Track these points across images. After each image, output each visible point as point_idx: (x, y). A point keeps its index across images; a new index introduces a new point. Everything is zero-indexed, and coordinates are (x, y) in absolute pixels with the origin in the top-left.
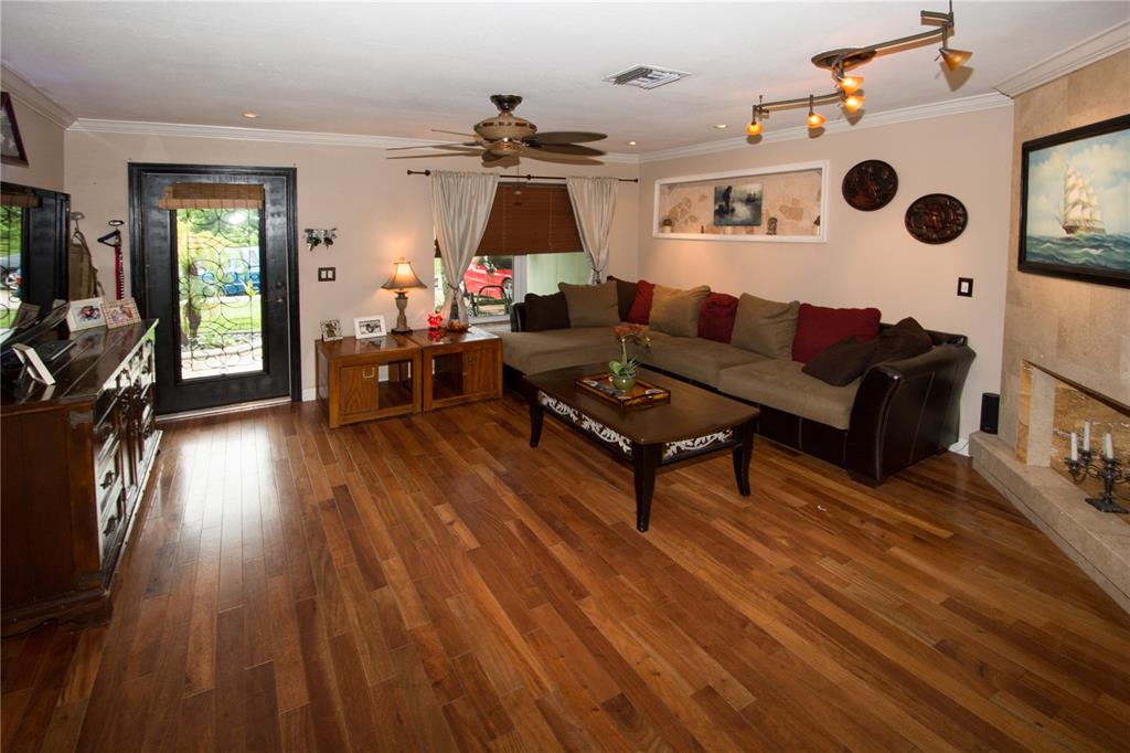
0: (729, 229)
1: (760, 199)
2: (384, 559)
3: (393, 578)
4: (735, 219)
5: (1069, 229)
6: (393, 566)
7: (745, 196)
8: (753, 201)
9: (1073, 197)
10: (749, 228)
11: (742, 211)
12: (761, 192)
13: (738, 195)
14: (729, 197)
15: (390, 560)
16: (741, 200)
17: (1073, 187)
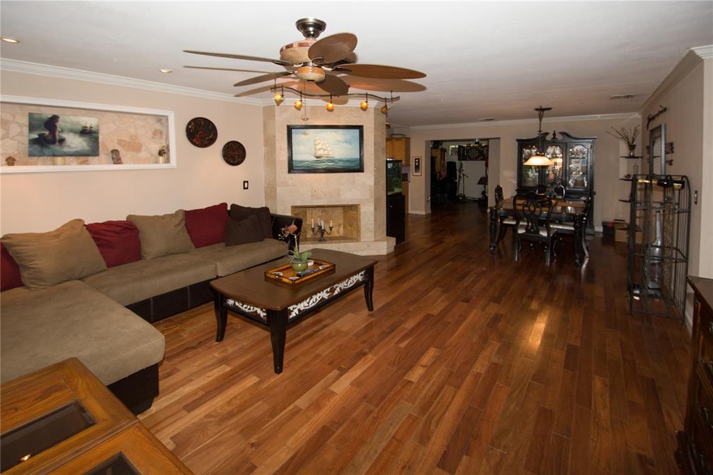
0: (59, 159)
1: (97, 132)
2: (481, 374)
3: (486, 363)
4: (66, 150)
5: (317, 157)
6: (480, 367)
7: (80, 128)
8: (88, 133)
9: (318, 147)
10: (82, 159)
11: (76, 142)
12: (98, 126)
13: (69, 126)
14: (55, 127)
15: (478, 371)
16: (72, 131)
17: (319, 144)
